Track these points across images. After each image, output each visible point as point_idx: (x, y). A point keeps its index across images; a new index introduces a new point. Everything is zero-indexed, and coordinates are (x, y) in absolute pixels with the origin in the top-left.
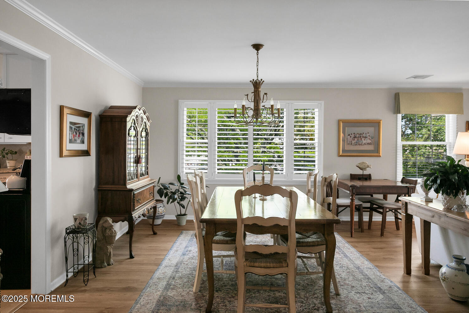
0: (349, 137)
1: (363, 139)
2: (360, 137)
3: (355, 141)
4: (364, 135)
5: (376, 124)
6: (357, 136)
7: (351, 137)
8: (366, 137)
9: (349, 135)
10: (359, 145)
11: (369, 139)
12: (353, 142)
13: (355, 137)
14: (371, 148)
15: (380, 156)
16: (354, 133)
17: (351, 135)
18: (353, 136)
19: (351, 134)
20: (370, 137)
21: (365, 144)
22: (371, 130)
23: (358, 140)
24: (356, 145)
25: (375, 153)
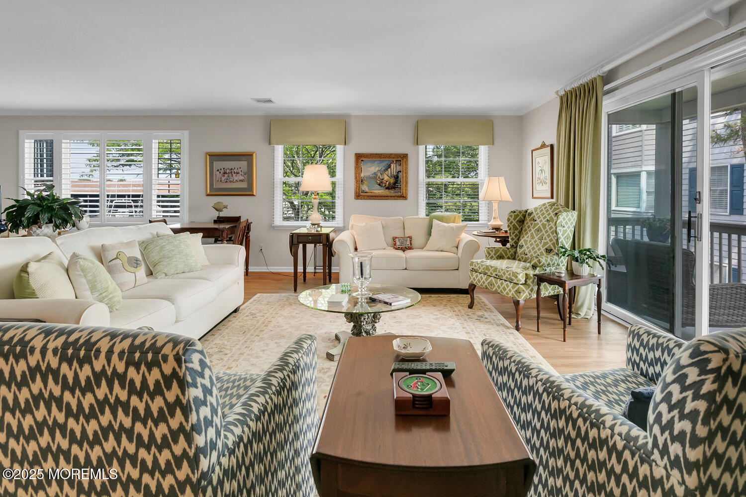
0: (218, 172)
1: (234, 175)
2: (231, 172)
3: (225, 178)
4: (235, 171)
5: (248, 157)
6: (228, 171)
7: (220, 172)
8: (238, 173)
10: (230, 182)
11: (241, 174)
12: (223, 179)
13: (225, 173)
14: (244, 185)
15: (253, 195)
16: (224, 169)
17: (220, 171)
18: (222, 171)
19: (221, 169)
20: (242, 173)
21: (237, 181)
22: (243, 164)
23: (228, 176)
24: (227, 182)
25: (247, 192)
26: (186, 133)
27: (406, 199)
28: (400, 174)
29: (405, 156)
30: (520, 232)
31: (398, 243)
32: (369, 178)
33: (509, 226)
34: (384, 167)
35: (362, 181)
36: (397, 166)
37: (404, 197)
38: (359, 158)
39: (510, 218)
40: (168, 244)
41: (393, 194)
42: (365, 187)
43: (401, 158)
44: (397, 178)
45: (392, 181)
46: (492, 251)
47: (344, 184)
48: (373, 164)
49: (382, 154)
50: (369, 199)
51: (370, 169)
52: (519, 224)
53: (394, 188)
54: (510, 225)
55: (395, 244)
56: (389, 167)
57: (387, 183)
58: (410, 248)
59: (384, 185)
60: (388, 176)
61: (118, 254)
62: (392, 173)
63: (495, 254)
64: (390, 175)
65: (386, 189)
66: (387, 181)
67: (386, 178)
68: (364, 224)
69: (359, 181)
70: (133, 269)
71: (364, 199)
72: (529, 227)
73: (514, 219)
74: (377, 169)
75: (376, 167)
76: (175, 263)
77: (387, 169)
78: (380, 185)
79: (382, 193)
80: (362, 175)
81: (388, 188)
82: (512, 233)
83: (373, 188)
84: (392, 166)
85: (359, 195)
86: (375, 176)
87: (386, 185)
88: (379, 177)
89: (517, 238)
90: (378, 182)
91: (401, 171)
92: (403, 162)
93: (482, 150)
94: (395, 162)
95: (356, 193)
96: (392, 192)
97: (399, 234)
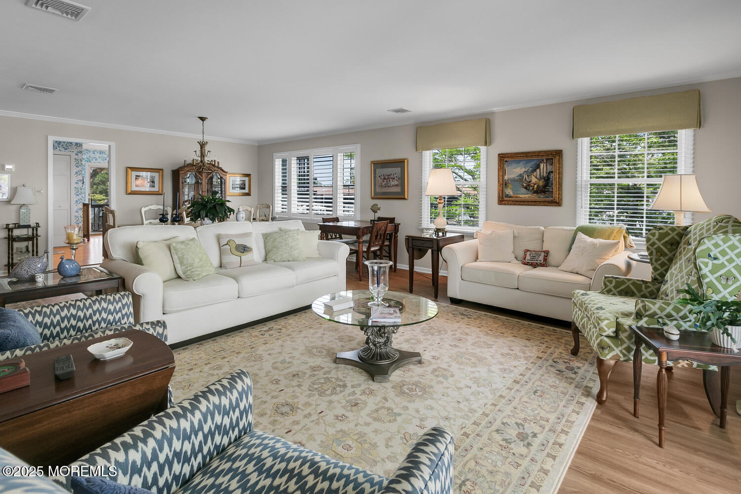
1: (391, 180)
2: (389, 178)
3: (385, 183)
4: (392, 176)
5: (401, 163)
6: (386, 177)
8: (393, 179)
9: (380, 177)
10: (388, 186)
11: (396, 180)
12: (383, 184)
13: (384, 179)
14: (398, 189)
16: (384, 175)
18: (382, 177)
19: (382, 175)
20: (397, 178)
21: (393, 186)
22: (397, 170)
23: (387, 182)
24: (386, 186)
25: (400, 196)
26: (359, 146)
27: (560, 206)
28: (552, 175)
29: (559, 153)
30: (671, 260)
31: (528, 257)
32: (513, 180)
33: (648, 249)
34: (532, 167)
35: (506, 184)
36: (548, 166)
37: (557, 203)
38: (503, 159)
39: (651, 237)
40: (279, 237)
41: (542, 199)
42: (509, 191)
43: (554, 156)
44: (547, 180)
45: (541, 183)
46: (611, 282)
47: (487, 188)
48: (518, 165)
49: (528, 153)
50: (513, 205)
51: (515, 171)
52: (669, 247)
53: (544, 192)
54: (650, 247)
55: (525, 258)
56: (538, 167)
57: (536, 186)
58: (542, 265)
59: (531, 189)
60: (536, 177)
61: (229, 241)
62: (542, 175)
63: (615, 287)
64: (538, 177)
65: (534, 193)
66: (535, 184)
67: (534, 180)
68: (490, 232)
69: (503, 184)
70: (239, 254)
71: (509, 204)
72: (680, 253)
73: (659, 239)
74: (523, 170)
75: (521, 169)
76: (282, 252)
77: (535, 170)
78: (526, 188)
79: (529, 197)
80: (506, 177)
81: (536, 192)
82: (654, 260)
83: (519, 192)
84: (542, 166)
85: (503, 200)
86: (521, 178)
87: (533, 189)
88: (526, 179)
89: (664, 268)
90: (525, 184)
91: (552, 172)
92: (556, 161)
93: (684, 137)
94: (545, 161)
95: (499, 197)
96: (542, 197)
97: (534, 246)
